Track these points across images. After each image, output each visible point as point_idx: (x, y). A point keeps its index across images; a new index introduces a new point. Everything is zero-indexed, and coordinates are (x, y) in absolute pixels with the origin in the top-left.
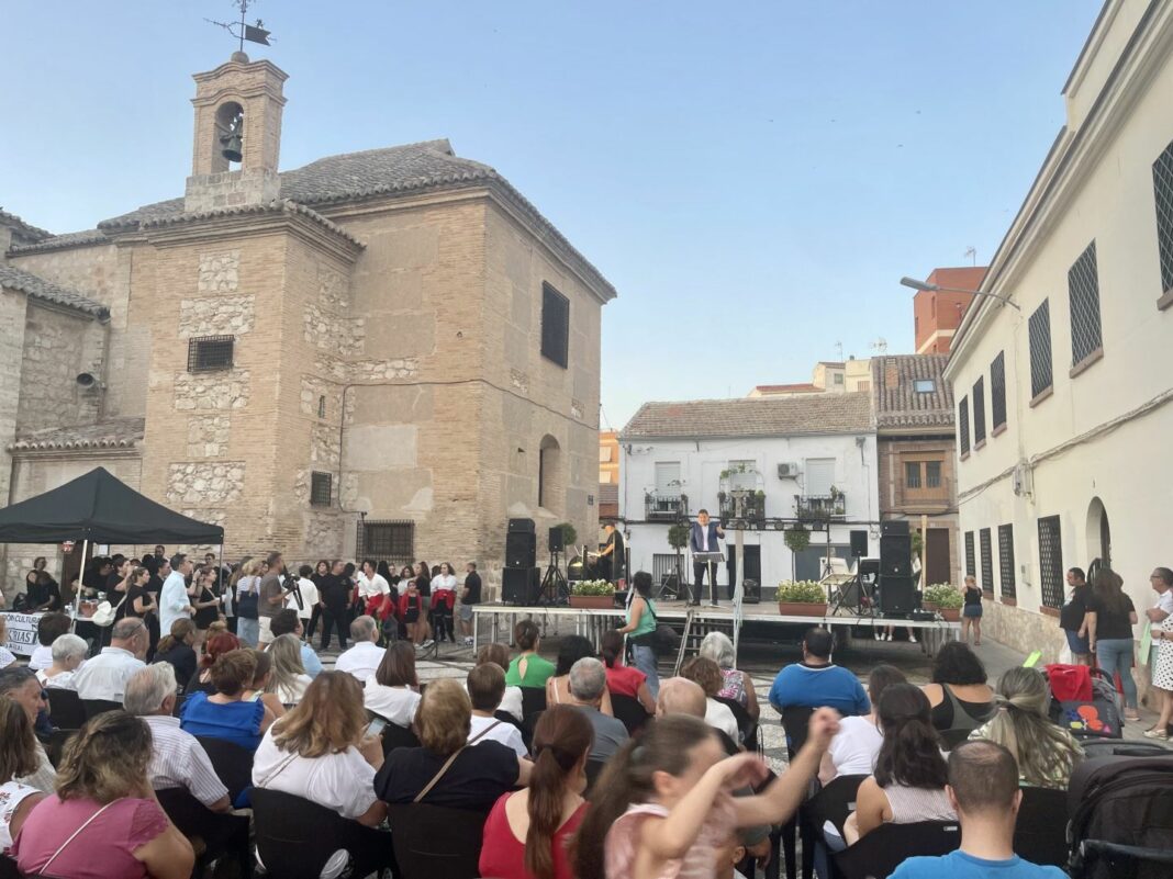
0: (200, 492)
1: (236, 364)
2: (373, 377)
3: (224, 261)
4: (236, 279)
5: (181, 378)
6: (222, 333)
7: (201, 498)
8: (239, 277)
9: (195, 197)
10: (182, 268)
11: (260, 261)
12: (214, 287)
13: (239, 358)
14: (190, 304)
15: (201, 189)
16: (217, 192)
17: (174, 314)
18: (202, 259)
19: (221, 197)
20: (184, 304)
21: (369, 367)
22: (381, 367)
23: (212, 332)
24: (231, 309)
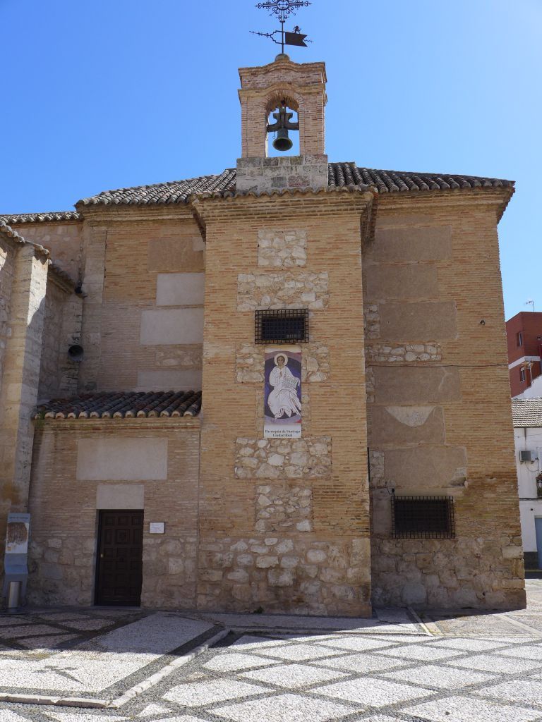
0: (276, 467)
1: (311, 338)
2: (392, 359)
3: (289, 238)
4: (304, 256)
5: (244, 351)
6: (290, 307)
7: (278, 473)
8: (308, 254)
9: (249, 177)
10: (239, 243)
11: (332, 241)
12: (278, 263)
13: (314, 333)
14: (250, 278)
15: (255, 170)
16: (276, 174)
17: (230, 287)
18: (261, 236)
19: (281, 179)
20: (241, 277)
21: (387, 350)
22: (400, 351)
23: (279, 306)
24: (299, 285)
